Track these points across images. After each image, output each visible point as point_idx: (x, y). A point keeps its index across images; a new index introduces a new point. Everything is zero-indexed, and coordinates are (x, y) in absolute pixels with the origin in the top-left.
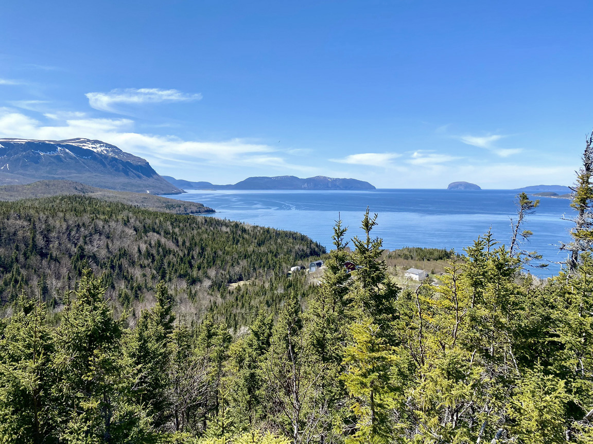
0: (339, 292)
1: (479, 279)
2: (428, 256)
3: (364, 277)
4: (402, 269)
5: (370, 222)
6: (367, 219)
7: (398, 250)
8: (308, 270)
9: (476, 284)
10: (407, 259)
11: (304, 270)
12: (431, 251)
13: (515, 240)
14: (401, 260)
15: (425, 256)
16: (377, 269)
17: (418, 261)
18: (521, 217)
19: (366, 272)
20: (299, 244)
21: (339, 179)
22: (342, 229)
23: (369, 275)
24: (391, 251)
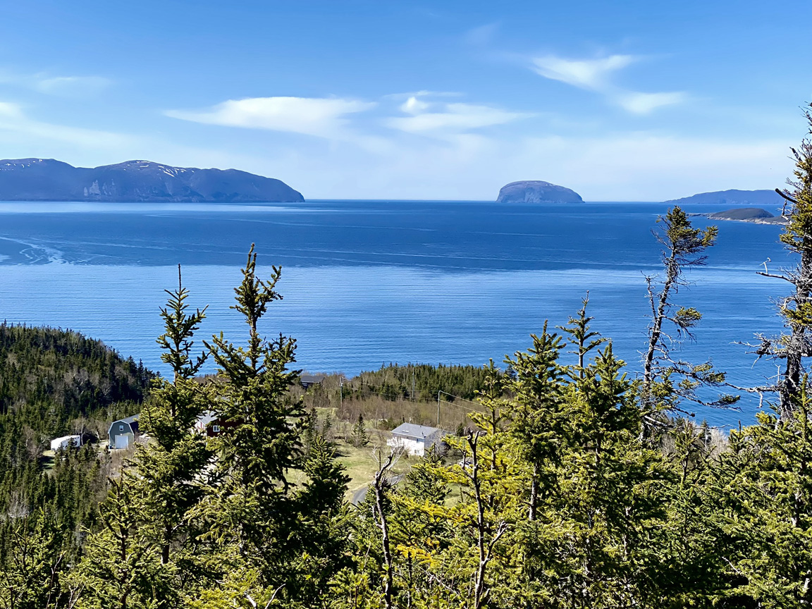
0: (180, 502)
1: (546, 439)
2: (448, 387)
3: (242, 453)
4: (381, 427)
5: (261, 291)
6: (251, 283)
7: (369, 374)
8: (104, 444)
9: (537, 454)
10: (393, 400)
11: (94, 446)
12: (456, 372)
13: (657, 334)
14: (376, 401)
15: (440, 388)
16: (281, 427)
17: (423, 404)
18: (673, 274)
19: (251, 437)
20: (75, 369)
21: (196, 170)
22: (187, 314)
23: (257, 447)
24: (349, 377)
